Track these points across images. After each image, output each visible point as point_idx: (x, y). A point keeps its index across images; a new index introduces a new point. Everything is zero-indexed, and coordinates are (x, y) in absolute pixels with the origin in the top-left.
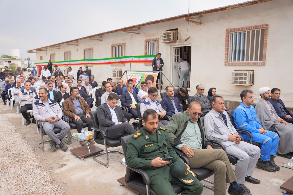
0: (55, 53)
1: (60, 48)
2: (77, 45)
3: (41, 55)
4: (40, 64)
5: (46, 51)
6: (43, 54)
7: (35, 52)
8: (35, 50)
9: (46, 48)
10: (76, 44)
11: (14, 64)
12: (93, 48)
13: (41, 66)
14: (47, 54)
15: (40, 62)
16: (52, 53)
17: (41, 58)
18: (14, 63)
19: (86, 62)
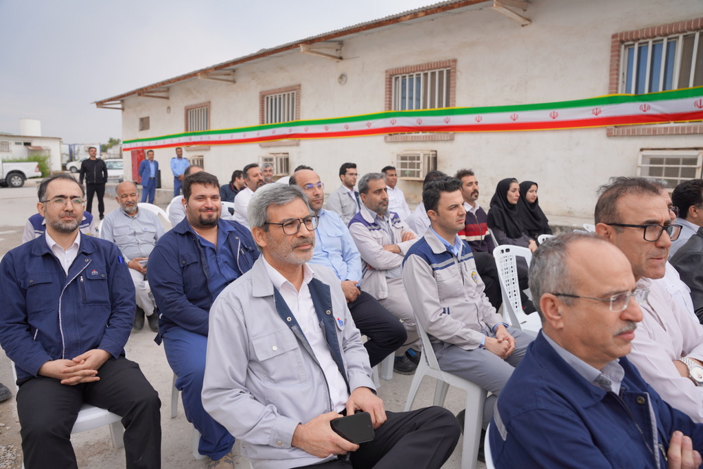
0: (210, 102)
1: (234, 82)
2: (341, 58)
3: (144, 115)
4: (140, 144)
5: (167, 98)
6: (153, 109)
7: (120, 106)
8: (119, 102)
9: (168, 90)
10: (333, 53)
11: (39, 149)
12: (455, 61)
13: (143, 151)
14: (169, 108)
15: (140, 137)
16: (192, 102)
17: (144, 124)
18: (40, 147)
19: (397, 125)
